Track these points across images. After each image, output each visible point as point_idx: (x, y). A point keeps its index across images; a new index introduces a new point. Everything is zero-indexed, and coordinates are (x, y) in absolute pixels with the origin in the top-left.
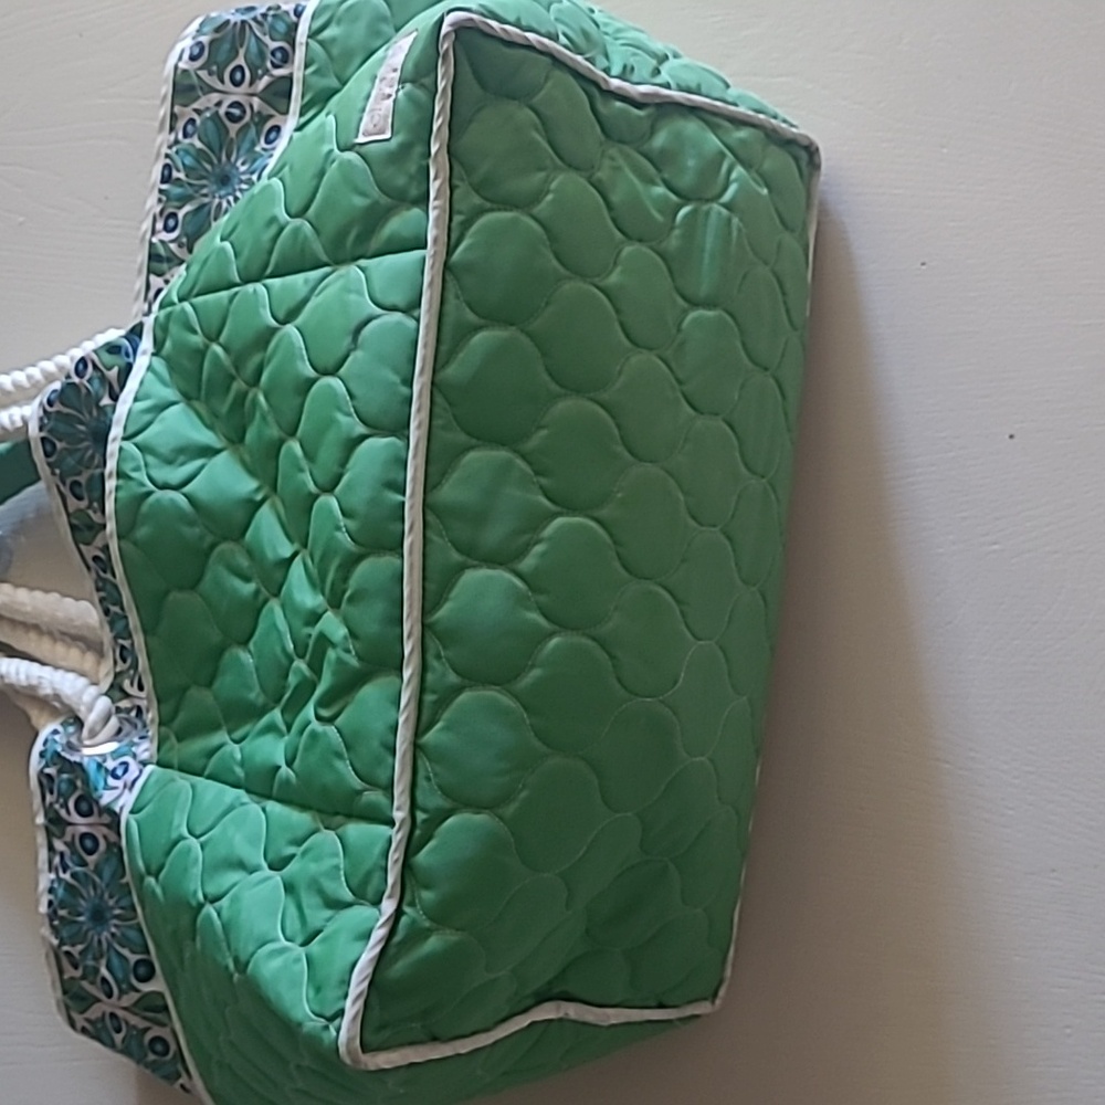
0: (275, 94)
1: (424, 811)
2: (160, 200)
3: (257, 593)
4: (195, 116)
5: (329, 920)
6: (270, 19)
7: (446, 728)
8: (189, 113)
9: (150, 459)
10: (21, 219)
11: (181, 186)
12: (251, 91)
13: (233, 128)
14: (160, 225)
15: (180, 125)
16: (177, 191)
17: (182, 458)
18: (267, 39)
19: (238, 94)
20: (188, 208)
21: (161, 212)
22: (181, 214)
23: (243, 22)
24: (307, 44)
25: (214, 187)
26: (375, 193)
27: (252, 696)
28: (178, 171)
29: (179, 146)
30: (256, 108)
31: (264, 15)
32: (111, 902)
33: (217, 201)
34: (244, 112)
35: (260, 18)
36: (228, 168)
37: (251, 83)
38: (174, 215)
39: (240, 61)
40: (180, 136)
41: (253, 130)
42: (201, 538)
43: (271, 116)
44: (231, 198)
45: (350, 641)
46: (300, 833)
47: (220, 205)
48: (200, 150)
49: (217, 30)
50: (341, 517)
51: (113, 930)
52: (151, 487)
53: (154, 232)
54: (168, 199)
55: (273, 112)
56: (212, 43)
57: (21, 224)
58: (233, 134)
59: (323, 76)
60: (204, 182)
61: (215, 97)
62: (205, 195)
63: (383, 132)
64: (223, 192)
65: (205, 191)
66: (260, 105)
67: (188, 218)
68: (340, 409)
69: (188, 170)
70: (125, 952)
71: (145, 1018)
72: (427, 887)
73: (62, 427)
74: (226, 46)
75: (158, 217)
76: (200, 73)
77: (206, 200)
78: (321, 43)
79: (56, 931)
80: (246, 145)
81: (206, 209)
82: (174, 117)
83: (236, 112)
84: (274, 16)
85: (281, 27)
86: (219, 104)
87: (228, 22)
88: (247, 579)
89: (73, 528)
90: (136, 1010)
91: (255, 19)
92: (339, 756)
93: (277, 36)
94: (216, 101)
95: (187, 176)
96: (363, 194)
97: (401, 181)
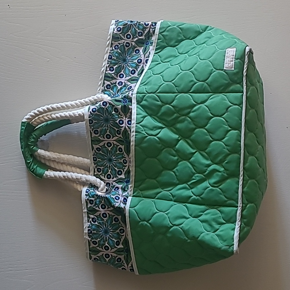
0: (138, 42)
1: (244, 204)
2: (108, 63)
3: (178, 159)
4: (118, 44)
5: (220, 227)
6: (137, 25)
7: (247, 188)
8: (116, 43)
9: (145, 129)
10: (48, 60)
11: (115, 61)
12: (132, 40)
13: (127, 48)
14: (108, 69)
15: (114, 46)
16: (113, 61)
17: (155, 129)
18: (137, 29)
19: (128, 41)
20: (116, 66)
21: (109, 66)
22: (115, 67)
23: (131, 24)
24: (159, 35)
25: (122, 62)
26: (229, 80)
27: (175, 181)
28: (114, 57)
29: (114, 51)
30: (133, 45)
31: (136, 24)
32: (110, 228)
33: (123, 65)
34: (130, 45)
35: (135, 24)
36: (125, 57)
37: (132, 39)
38: (113, 67)
39: (129, 33)
40: (114, 48)
41: (131, 49)
42: (161, 147)
43: (137, 47)
44: (126, 65)
45: (225, 171)
46: (202, 210)
47: (124, 66)
48: (120, 53)
49: (124, 25)
50: (225, 146)
51: (110, 234)
52: (147, 135)
53: (106, 71)
54: (111, 63)
55: (137, 46)
56: (123, 28)
57: (48, 61)
58: (126, 50)
59: (163, 43)
60: (120, 60)
61: (123, 41)
62: (120, 63)
63: (232, 68)
64: (124, 63)
65: (120, 62)
66: (134, 44)
67: (117, 68)
68: (224, 124)
69: (117, 57)
70: (114, 239)
71: (117, 254)
72: (245, 219)
73: (96, 117)
74: (126, 29)
75: (107, 67)
76: (120, 35)
77: (121, 64)
78: (162, 35)
79: (89, 236)
80: (129, 53)
81: (121, 66)
82: (112, 44)
83: (128, 45)
84: (139, 24)
85: (141, 27)
86: (124, 43)
87: (127, 24)
88: (175, 156)
89: (92, 141)
90: (115, 252)
91: (134, 24)
92: (221, 194)
93: (140, 29)
94: (123, 42)
95: (116, 58)
96: (226, 80)
97: (236, 79)
